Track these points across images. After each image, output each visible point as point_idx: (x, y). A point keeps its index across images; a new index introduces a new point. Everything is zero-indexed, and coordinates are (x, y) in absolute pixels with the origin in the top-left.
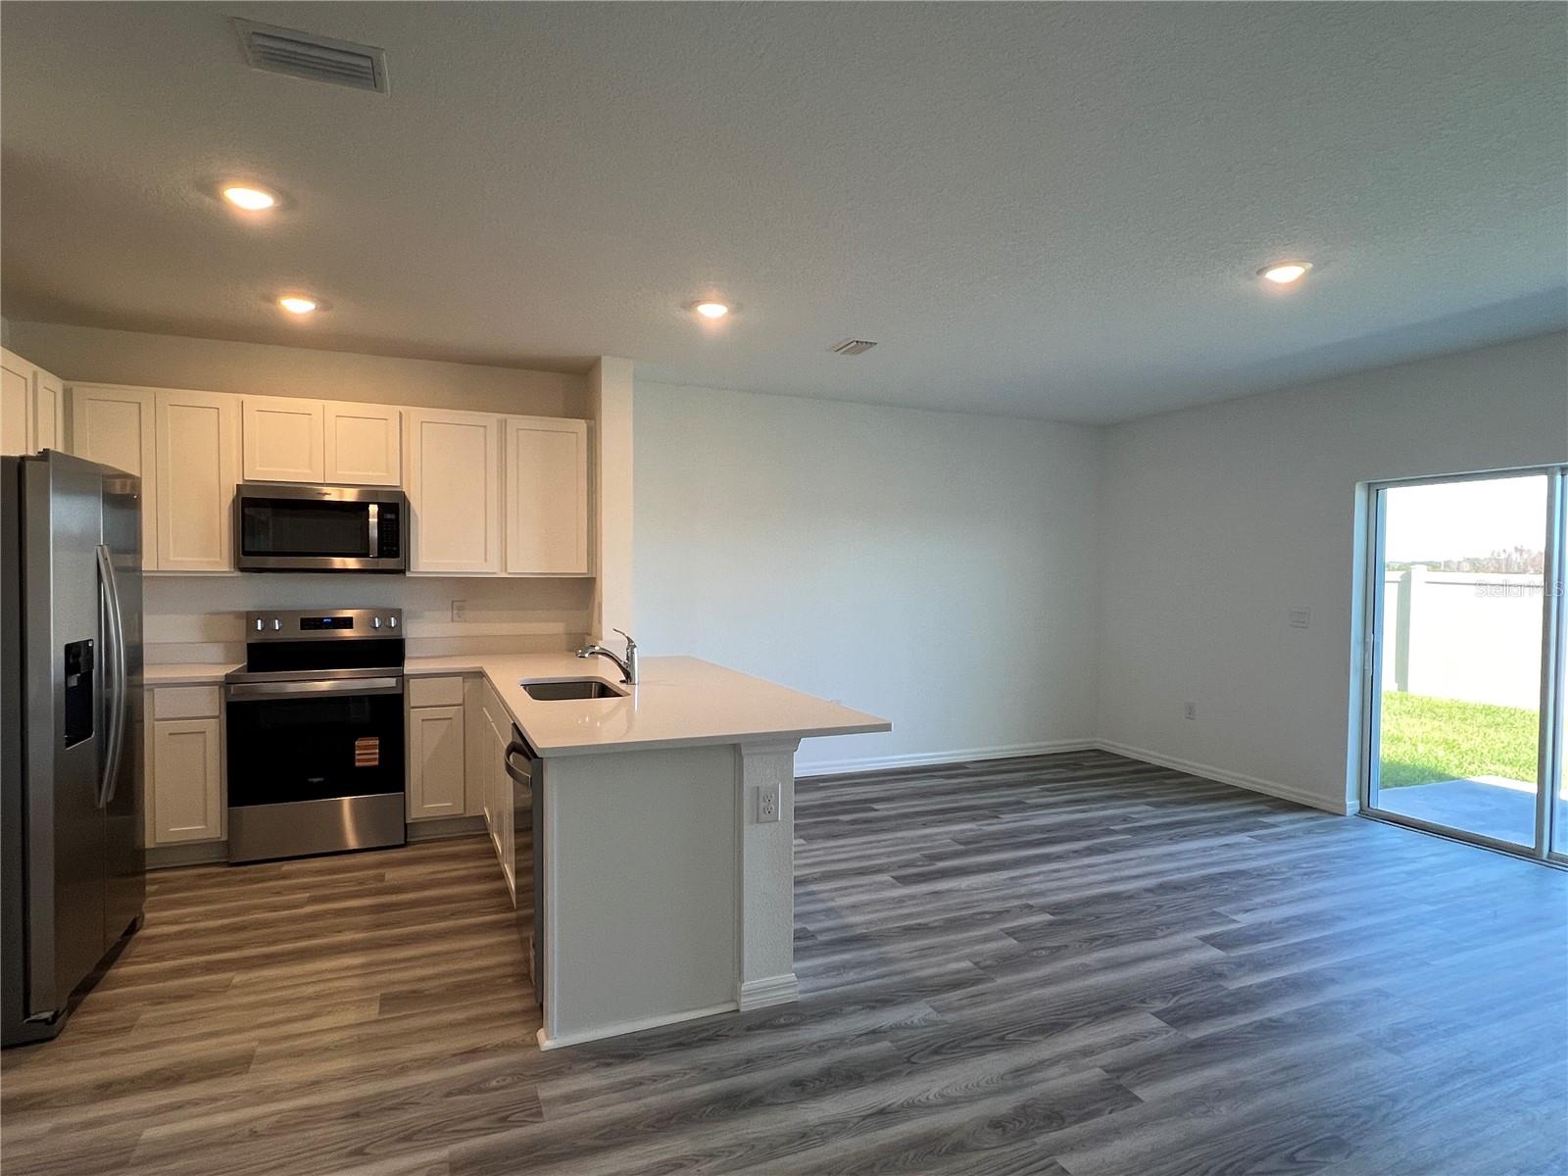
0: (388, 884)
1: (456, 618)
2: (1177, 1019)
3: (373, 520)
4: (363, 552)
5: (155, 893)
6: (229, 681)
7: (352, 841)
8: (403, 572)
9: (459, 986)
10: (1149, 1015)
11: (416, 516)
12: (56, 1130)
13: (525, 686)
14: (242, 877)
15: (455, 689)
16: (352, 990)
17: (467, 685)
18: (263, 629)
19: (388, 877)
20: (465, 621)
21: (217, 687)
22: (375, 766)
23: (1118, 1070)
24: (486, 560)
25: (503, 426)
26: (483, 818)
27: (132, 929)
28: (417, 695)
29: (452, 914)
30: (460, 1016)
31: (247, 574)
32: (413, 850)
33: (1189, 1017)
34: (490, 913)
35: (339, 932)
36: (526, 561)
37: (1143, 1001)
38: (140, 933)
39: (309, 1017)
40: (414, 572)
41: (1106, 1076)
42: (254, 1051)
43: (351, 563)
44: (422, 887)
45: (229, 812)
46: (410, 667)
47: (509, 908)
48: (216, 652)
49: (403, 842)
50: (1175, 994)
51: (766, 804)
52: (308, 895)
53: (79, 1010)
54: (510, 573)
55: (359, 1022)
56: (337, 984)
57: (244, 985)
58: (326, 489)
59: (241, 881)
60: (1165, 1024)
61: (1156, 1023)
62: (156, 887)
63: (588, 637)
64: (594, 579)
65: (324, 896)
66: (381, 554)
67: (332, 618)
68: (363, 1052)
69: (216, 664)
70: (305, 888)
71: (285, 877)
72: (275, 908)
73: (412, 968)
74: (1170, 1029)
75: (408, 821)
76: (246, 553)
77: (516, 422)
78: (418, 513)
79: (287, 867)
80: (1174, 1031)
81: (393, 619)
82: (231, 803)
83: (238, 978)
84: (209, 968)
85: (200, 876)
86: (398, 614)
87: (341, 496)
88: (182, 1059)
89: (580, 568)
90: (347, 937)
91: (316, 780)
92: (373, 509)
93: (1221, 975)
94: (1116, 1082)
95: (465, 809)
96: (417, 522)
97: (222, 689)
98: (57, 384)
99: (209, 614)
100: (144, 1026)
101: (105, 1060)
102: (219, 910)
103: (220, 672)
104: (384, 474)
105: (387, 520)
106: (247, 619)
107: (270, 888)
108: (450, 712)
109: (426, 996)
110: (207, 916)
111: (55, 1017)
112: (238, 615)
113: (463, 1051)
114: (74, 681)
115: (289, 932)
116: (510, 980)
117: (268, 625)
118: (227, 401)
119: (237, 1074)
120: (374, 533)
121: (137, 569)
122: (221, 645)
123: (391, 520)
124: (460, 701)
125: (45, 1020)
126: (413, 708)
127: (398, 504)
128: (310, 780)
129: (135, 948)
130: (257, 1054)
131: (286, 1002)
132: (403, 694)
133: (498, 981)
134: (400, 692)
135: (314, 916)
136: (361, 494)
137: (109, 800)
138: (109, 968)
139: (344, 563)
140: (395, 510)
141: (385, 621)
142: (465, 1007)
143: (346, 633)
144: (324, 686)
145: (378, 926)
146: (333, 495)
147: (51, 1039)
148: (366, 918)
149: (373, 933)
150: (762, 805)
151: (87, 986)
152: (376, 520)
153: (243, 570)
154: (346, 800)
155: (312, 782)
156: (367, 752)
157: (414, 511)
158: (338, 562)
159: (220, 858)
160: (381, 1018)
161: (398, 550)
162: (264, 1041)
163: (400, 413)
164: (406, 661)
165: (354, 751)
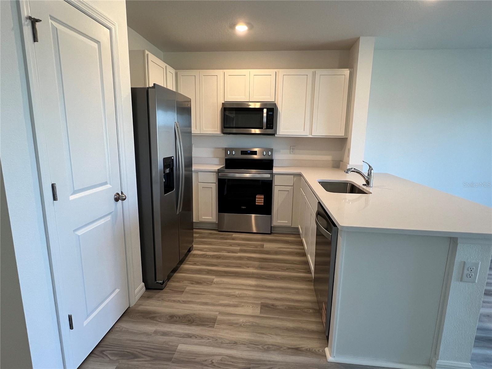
0: (264, 249)
1: (291, 152)
3: (265, 115)
4: (261, 127)
5: (198, 237)
6: (219, 171)
7: (254, 230)
8: (273, 135)
9: (291, 308)
11: (279, 112)
12: (156, 332)
13: (320, 183)
14: (221, 236)
15: (290, 180)
16: (250, 297)
17: (295, 179)
18: (229, 154)
19: (265, 246)
20: (294, 154)
21: (215, 173)
22: (262, 205)
24: (304, 130)
25: (314, 74)
26: (298, 228)
27: (189, 251)
28: (277, 181)
29: (287, 269)
30: (290, 325)
31: (226, 135)
32: (274, 236)
34: (301, 272)
35: (248, 267)
36: (319, 131)
38: (192, 252)
39: (235, 306)
40: (278, 135)
42: (217, 317)
43: (257, 131)
44: (276, 253)
45: (218, 214)
46: (275, 170)
47: (309, 271)
48: (217, 161)
49: (270, 233)
51: (468, 272)
52: (239, 248)
53: (171, 279)
54: (313, 136)
55: (253, 315)
56: (246, 292)
57: (217, 283)
58: (250, 104)
59: (221, 238)
62: (198, 235)
63: (341, 162)
64: (347, 139)
65: (244, 250)
66: (267, 128)
67: (250, 151)
68: (253, 332)
69: (216, 165)
70: (239, 245)
71: (233, 239)
72: (229, 251)
73: (272, 292)
75: (272, 225)
76: (224, 127)
77: (319, 72)
78: (281, 112)
79: (235, 235)
81: (270, 152)
82: (219, 212)
83: (216, 279)
84: (209, 272)
85: (211, 233)
86: (272, 150)
87: (255, 106)
88: (195, 312)
89: (341, 134)
90: (251, 270)
91: (243, 207)
92: (265, 110)
95: (292, 224)
96: (280, 115)
97: (217, 174)
98: (173, 71)
99: (216, 148)
100: (187, 292)
101: (173, 304)
102: (214, 249)
103: (217, 168)
104: (269, 97)
105: (270, 115)
106: (225, 151)
107: (229, 243)
108: (288, 188)
109: (278, 309)
110: (210, 250)
111: (163, 282)
112: (223, 149)
113: (292, 347)
114: (168, 171)
115: (233, 263)
116: (311, 311)
117: (231, 153)
118: (220, 72)
119: (210, 327)
120: (265, 120)
121: (190, 132)
122: (218, 159)
123: (271, 115)
124: (292, 185)
125: (161, 283)
126: (275, 186)
127: (273, 108)
128: (242, 207)
129: (190, 258)
130: (217, 319)
131: (229, 295)
132: (272, 180)
133: (306, 310)
134: (271, 179)
135: (240, 258)
136: (261, 105)
137: (180, 211)
138: (181, 264)
139: (255, 131)
140: (272, 110)
141: (267, 153)
142: (293, 321)
143: (255, 157)
144: (247, 175)
145: (261, 268)
146: (252, 106)
147: (162, 289)
148: (257, 263)
149: (259, 271)
150: (466, 272)
151: (175, 270)
152: (266, 115)
153: (224, 133)
154: (253, 215)
155: (242, 208)
156: (260, 200)
157: (279, 111)
158: (253, 131)
159: (216, 228)
160: (260, 315)
161: (273, 126)
162: (221, 313)
163: (276, 72)
164: (274, 168)
165: (256, 199)
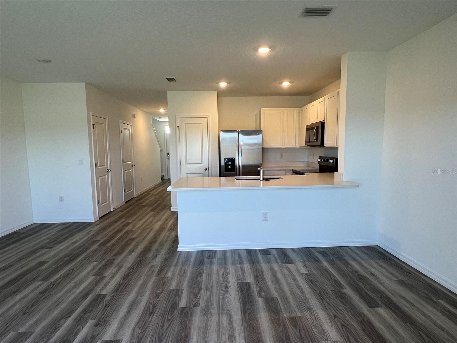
2: (99, 298)
10: (107, 293)
23: (102, 278)
33: (96, 300)
37: (113, 296)
41: (104, 276)
50: (106, 305)
60: (100, 294)
61: (104, 293)
66: (317, 141)
74: (99, 294)
80: (97, 293)
92: (316, 128)
93: (97, 325)
94: (100, 276)
105: (318, 131)
163: (325, 98)
